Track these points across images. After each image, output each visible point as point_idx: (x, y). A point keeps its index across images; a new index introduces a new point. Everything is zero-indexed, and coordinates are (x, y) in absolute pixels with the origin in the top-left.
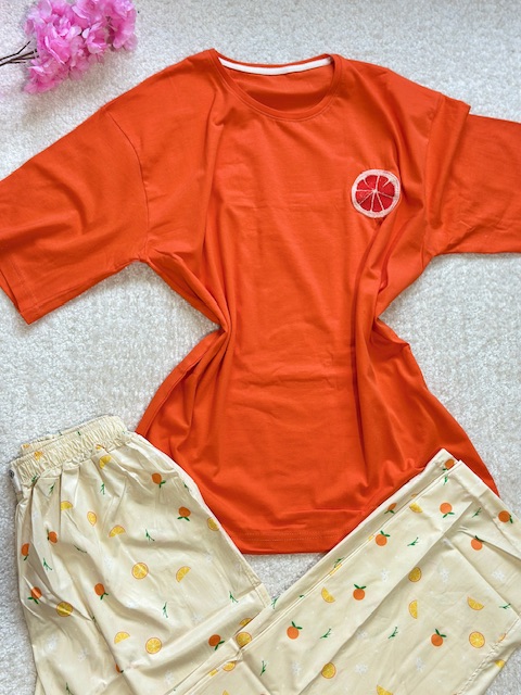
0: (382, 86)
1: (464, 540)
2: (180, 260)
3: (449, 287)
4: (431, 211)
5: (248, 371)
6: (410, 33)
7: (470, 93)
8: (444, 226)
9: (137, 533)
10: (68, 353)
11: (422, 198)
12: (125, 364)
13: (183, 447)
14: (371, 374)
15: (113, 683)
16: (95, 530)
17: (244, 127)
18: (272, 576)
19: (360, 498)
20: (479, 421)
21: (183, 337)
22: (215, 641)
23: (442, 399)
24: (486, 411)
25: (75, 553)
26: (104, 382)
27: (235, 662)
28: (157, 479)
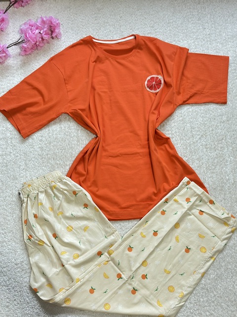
0: (155, 45)
1: (196, 211)
2: (80, 112)
3: (185, 117)
4: (176, 89)
5: (108, 152)
6: (165, 25)
7: (189, 45)
8: (181, 94)
9: (68, 214)
10: (40, 149)
11: (172, 84)
12: (61, 152)
13: (84, 181)
14: (156, 150)
15: (61, 270)
16: (52, 213)
17: (103, 63)
18: (121, 229)
19: (154, 197)
20: (200, 167)
21: (83, 141)
22: (100, 254)
23: (185, 159)
24: (202, 163)
25: (45, 222)
26: (54, 159)
27: (108, 261)
28: (75, 193)
